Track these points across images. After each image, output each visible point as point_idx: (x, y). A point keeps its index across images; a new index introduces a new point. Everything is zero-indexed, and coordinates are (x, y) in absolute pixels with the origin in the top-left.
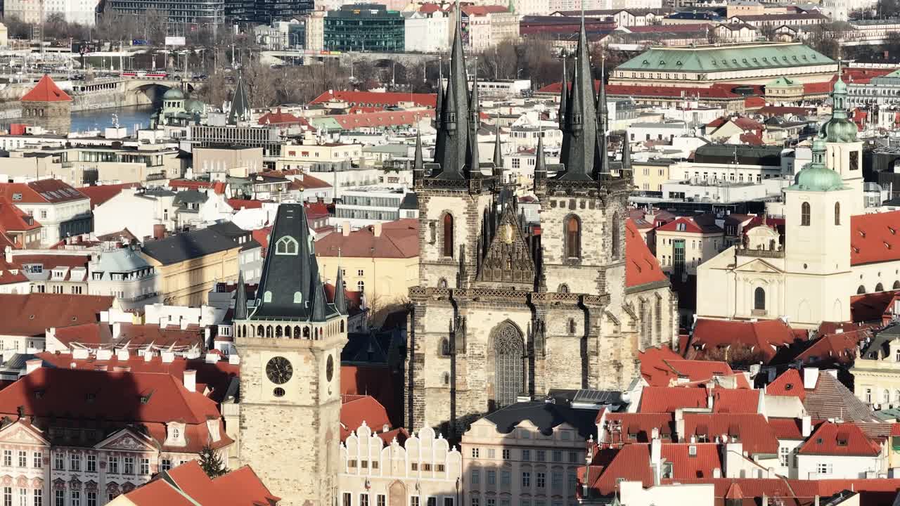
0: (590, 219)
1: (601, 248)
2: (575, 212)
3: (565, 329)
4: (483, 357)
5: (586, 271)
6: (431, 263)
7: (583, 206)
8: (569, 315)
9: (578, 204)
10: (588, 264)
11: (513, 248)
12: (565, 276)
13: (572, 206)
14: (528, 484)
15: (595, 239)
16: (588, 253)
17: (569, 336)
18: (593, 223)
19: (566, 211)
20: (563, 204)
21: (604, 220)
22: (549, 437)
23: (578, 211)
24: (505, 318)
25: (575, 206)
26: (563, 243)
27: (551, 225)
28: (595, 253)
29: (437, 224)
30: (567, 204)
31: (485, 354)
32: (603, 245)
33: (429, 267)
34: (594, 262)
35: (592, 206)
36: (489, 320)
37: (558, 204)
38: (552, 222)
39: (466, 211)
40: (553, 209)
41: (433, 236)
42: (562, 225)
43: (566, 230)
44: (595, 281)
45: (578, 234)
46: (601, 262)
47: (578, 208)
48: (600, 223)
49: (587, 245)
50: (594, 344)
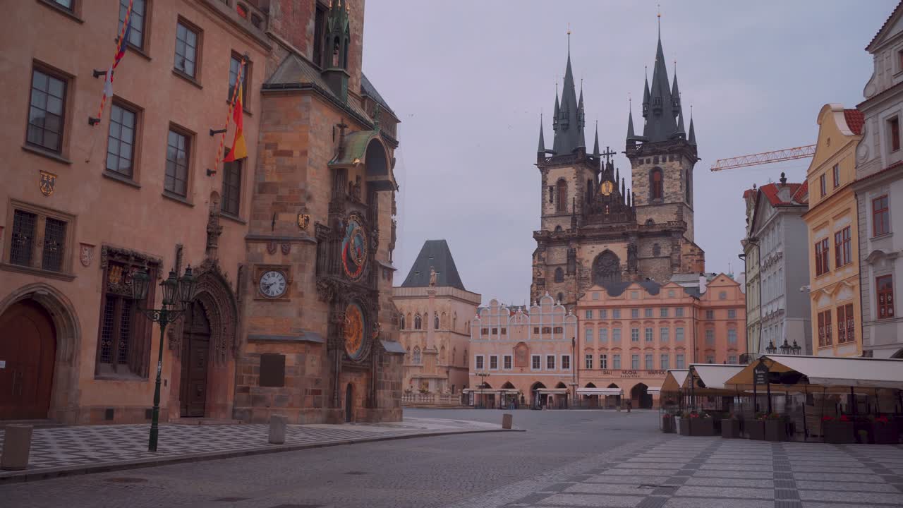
0: (670, 170)
1: (679, 189)
2: (658, 165)
3: (651, 252)
4: (588, 279)
5: (668, 208)
6: (552, 216)
7: (664, 161)
8: (655, 242)
9: (660, 159)
10: (669, 202)
11: (611, 198)
12: (650, 213)
13: (656, 161)
14: (637, 339)
15: (674, 183)
16: (669, 194)
17: (655, 258)
18: (672, 171)
19: (651, 166)
20: (648, 162)
21: (681, 168)
22: (657, 296)
23: (660, 165)
24: (605, 249)
25: (658, 161)
26: (649, 189)
27: (640, 177)
28: (675, 193)
29: (554, 188)
30: (652, 161)
31: (590, 276)
32: (681, 187)
33: (548, 219)
34: (673, 200)
35: (671, 160)
36: (593, 251)
37: (645, 161)
38: (640, 175)
39: (575, 176)
40: (641, 166)
41: (551, 197)
42: (648, 176)
43: (651, 180)
44: (675, 214)
45: (661, 182)
46: (679, 199)
47: (660, 163)
48: (678, 171)
49: (667, 188)
50: (677, 258)
